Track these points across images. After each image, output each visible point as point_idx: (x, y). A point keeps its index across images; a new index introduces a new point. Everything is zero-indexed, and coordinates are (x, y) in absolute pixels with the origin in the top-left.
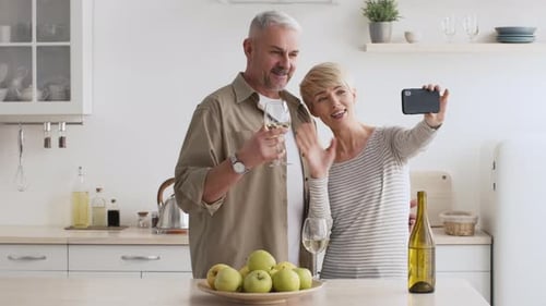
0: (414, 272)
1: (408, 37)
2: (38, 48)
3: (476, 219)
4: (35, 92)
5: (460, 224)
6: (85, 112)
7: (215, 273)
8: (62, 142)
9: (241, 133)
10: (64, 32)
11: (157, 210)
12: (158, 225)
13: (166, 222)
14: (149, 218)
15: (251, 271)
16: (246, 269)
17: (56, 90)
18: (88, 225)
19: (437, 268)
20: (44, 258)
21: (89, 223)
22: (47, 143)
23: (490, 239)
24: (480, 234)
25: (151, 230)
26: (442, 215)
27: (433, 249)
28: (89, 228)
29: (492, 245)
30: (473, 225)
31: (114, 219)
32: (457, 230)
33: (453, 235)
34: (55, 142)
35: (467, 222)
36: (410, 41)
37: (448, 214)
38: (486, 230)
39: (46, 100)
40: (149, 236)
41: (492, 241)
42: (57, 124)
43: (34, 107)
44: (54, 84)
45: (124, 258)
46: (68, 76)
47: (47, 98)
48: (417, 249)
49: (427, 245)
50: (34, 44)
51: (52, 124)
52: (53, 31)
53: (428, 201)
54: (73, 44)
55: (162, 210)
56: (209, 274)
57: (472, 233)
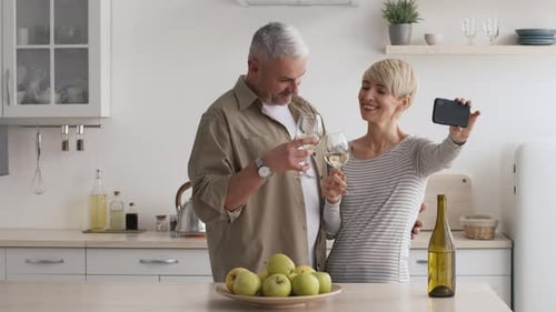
0: (434, 275)
1: (428, 39)
2: (56, 50)
3: (497, 222)
4: (53, 95)
5: (480, 228)
6: (103, 115)
7: (234, 277)
8: (80, 145)
9: (250, 140)
10: (82, 35)
11: (175, 213)
12: (177, 228)
13: (184, 226)
14: (167, 221)
15: (270, 274)
16: (266, 273)
17: (73, 92)
18: (105, 228)
19: (458, 271)
20: (62, 262)
21: (107, 227)
22: (65, 146)
23: (510, 242)
24: (501, 238)
25: (169, 233)
26: (462, 219)
27: (453, 253)
28: (108, 232)
29: (512, 249)
30: (494, 229)
31: (132, 222)
32: (477, 234)
33: (473, 239)
34: (73, 145)
35: (487, 225)
36: (430, 44)
37: (468, 218)
38: (506, 234)
39: (63, 103)
40: (167, 239)
41: (513, 244)
42: (75, 126)
43: (52, 109)
44: (71, 86)
45: (142, 262)
46: (86, 78)
47: (65, 101)
48: (437, 253)
49: (447, 249)
50: (52, 46)
51: (70, 127)
52: (71, 33)
53: (447, 205)
54: (90, 46)
55: (180, 213)
56: (229, 277)
57: (493, 237)
